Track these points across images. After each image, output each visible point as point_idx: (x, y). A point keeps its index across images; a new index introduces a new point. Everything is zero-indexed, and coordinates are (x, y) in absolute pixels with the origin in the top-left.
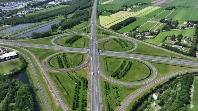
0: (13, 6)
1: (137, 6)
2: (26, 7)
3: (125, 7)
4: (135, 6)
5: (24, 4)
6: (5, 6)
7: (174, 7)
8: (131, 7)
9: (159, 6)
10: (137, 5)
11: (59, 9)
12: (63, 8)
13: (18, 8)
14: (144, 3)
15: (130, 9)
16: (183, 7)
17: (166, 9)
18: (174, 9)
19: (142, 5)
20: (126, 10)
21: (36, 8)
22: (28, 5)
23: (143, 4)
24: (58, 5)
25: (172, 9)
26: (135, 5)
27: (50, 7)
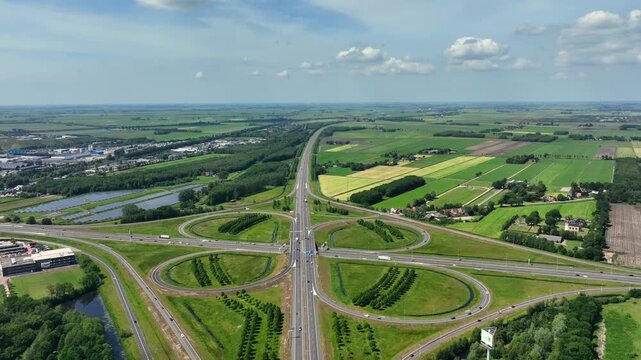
0: (75, 156)
1: (427, 156)
2: (110, 158)
3: (392, 158)
4: (421, 156)
5: (106, 152)
6: (50, 156)
7: (532, 157)
8: (410, 158)
9: (487, 155)
10: (427, 153)
11: (203, 162)
12: (215, 159)
13: (89, 159)
14: (443, 148)
15: (407, 162)
16: (558, 157)
17: (510, 161)
18: (530, 161)
19: (439, 153)
20: (395, 164)
21: (140, 160)
22: (116, 153)
23: (442, 152)
24: (202, 154)
25: (527, 160)
26: (420, 153)
27: (180, 157)
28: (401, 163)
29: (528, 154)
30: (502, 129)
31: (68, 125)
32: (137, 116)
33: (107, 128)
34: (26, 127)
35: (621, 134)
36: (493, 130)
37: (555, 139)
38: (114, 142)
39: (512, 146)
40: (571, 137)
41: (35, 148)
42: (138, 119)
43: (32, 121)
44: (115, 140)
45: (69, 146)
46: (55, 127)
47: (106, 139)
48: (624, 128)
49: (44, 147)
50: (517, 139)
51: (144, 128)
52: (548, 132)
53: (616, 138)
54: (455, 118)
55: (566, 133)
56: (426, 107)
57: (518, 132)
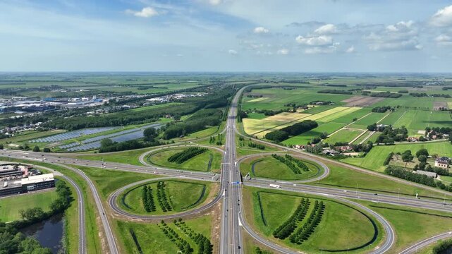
0: (83, 103)
1: (316, 106)
2: (106, 104)
3: (292, 107)
4: (312, 106)
5: (104, 101)
6: (67, 102)
7: (389, 108)
8: (304, 107)
9: (357, 106)
10: (315, 104)
11: (166, 108)
12: (173, 106)
13: (92, 105)
14: (327, 101)
15: (303, 110)
16: (407, 108)
17: (374, 110)
18: (388, 111)
19: (324, 104)
20: (295, 111)
21: (125, 106)
22: (110, 101)
24: (166, 102)
25: (386, 110)
26: (311, 104)
27: (151, 105)
28: (298, 111)
29: (387, 106)
30: (363, 89)
31: (87, 83)
32: (130, 79)
33: (109, 85)
34: (60, 84)
35: (446, 93)
36: (357, 90)
37: (400, 96)
38: (114, 94)
39: (371, 100)
40: (411, 94)
41: (61, 97)
42: (130, 80)
43: (67, 80)
44: (111, 92)
45: (82, 96)
46: (77, 84)
47: (107, 92)
48: (445, 89)
49: (67, 97)
50: (374, 95)
51: (132, 86)
52: (394, 91)
53: (443, 96)
54: (330, 82)
55: (407, 92)
56: (310, 75)
57: (373, 91)
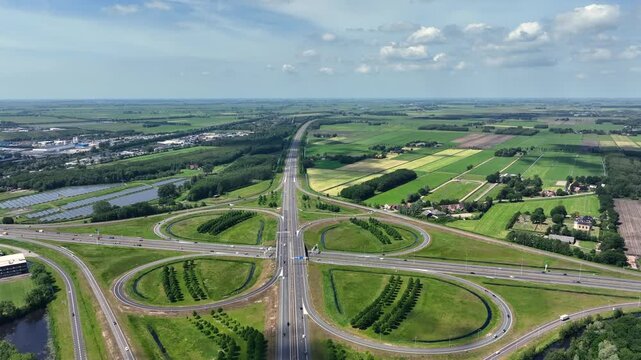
0: (58, 149)
1: (415, 149)
2: (94, 151)
3: (380, 151)
4: (409, 149)
5: (91, 144)
7: (519, 150)
8: (398, 150)
9: (474, 148)
10: (414, 146)
11: (189, 154)
12: (201, 152)
14: (430, 141)
15: (396, 155)
17: (498, 154)
18: (518, 154)
19: (426, 146)
20: (384, 157)
21: (125, 153)
22: (101, 145)
23: (429, 145)
24: (189, 146)
25: (515, 153)
26: (408, 145)
27: (165, 150)
28: (390, 156)
29: (516, 147)
30: (483, 123)
31: (59, 118)
33: (97, 121)
34: (16, 120)
35: (599, 127)
36: (475, 124)
37: (537, 132)
38: (102, 134)
39: (495, 139)
40: (552, 130)
41: (19, 140)
42: (130, 112)
43: (25, 113)
44: (104, 132)
45: (56, 138)
46: (44, 121)
47: (94, 131)
48: (599, 122)
49: (29, 139)
50: (500, 132)
51: (133, 121)
52: (529, 126)
53: (595, 132)
54: (437, 113)
55: (546, 127)
56: (408, 102)
57: (498, 126)
